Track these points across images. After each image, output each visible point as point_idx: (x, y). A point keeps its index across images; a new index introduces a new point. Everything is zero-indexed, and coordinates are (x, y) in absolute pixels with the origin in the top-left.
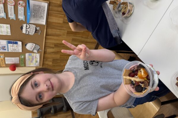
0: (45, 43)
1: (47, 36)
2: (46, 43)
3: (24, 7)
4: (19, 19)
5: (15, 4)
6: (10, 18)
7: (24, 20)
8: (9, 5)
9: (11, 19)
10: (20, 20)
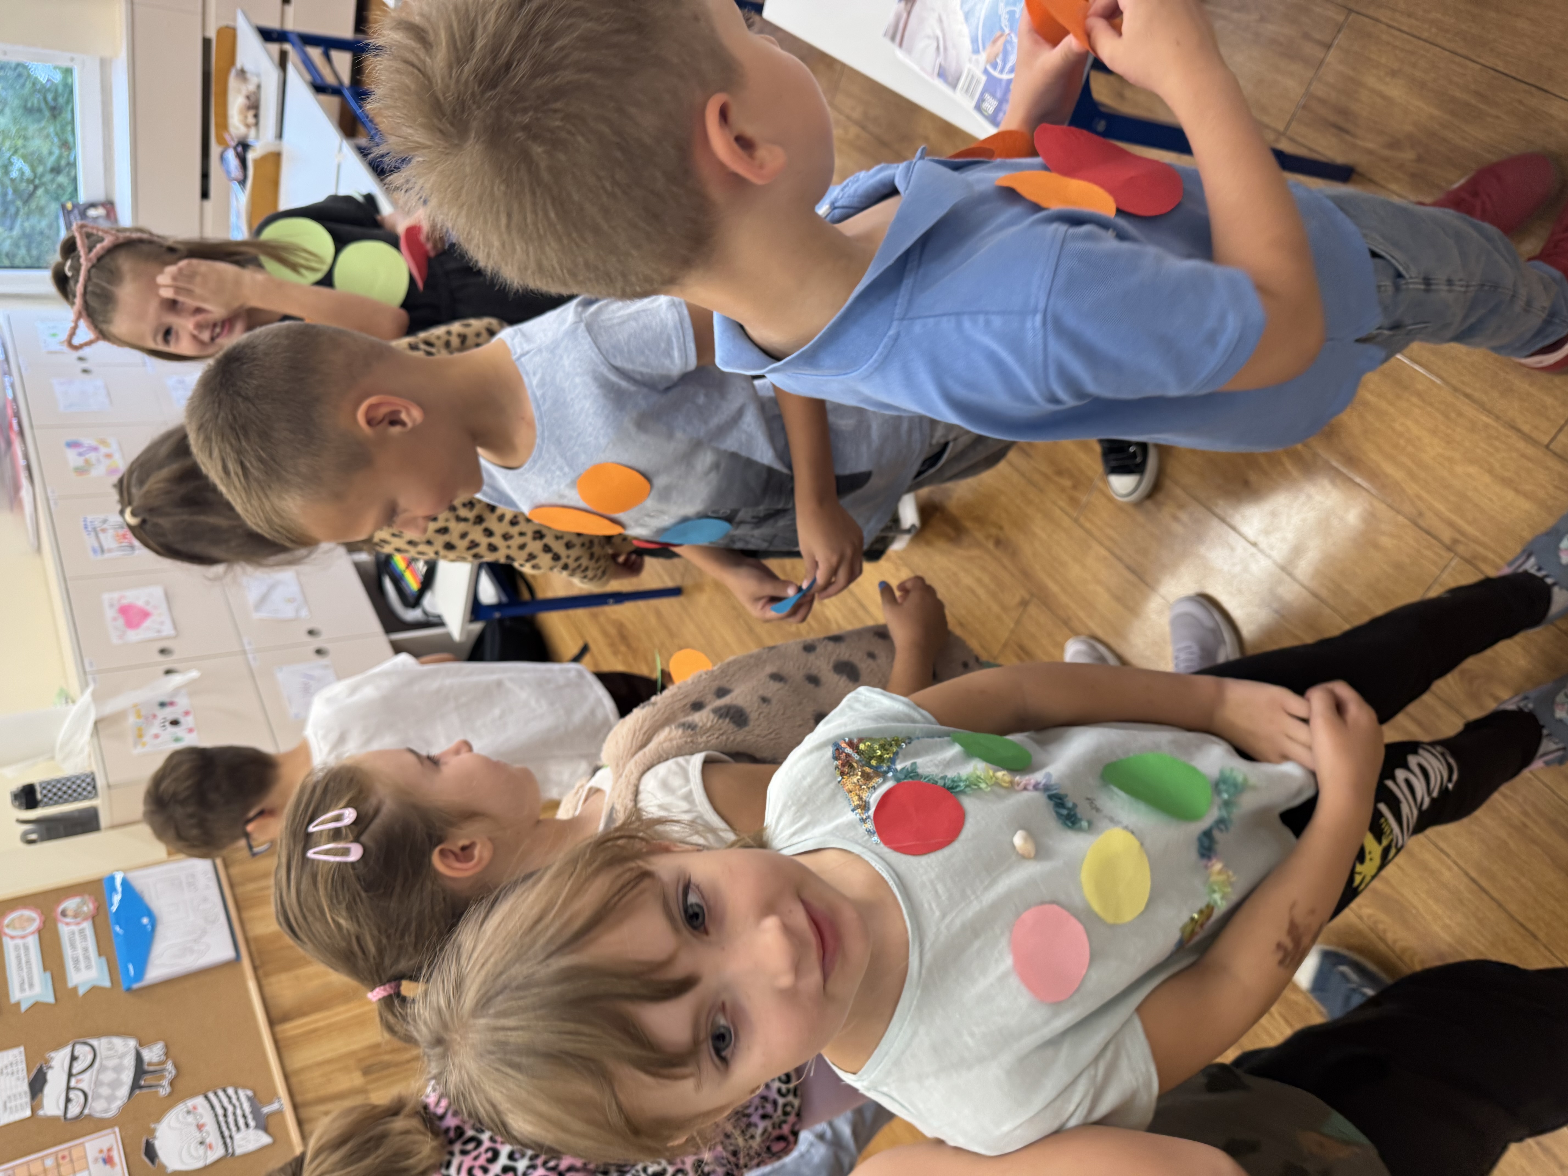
0: (286, 1077)
1: (279, 1028)
2: (294, 1080)
3: (93, 918)
4: (75, 989)
5: (44, 923)
6: (18, 1004)
7: (107, 983)
8: (12, 938)
9: (24, 1007)
10: (81, 991)
